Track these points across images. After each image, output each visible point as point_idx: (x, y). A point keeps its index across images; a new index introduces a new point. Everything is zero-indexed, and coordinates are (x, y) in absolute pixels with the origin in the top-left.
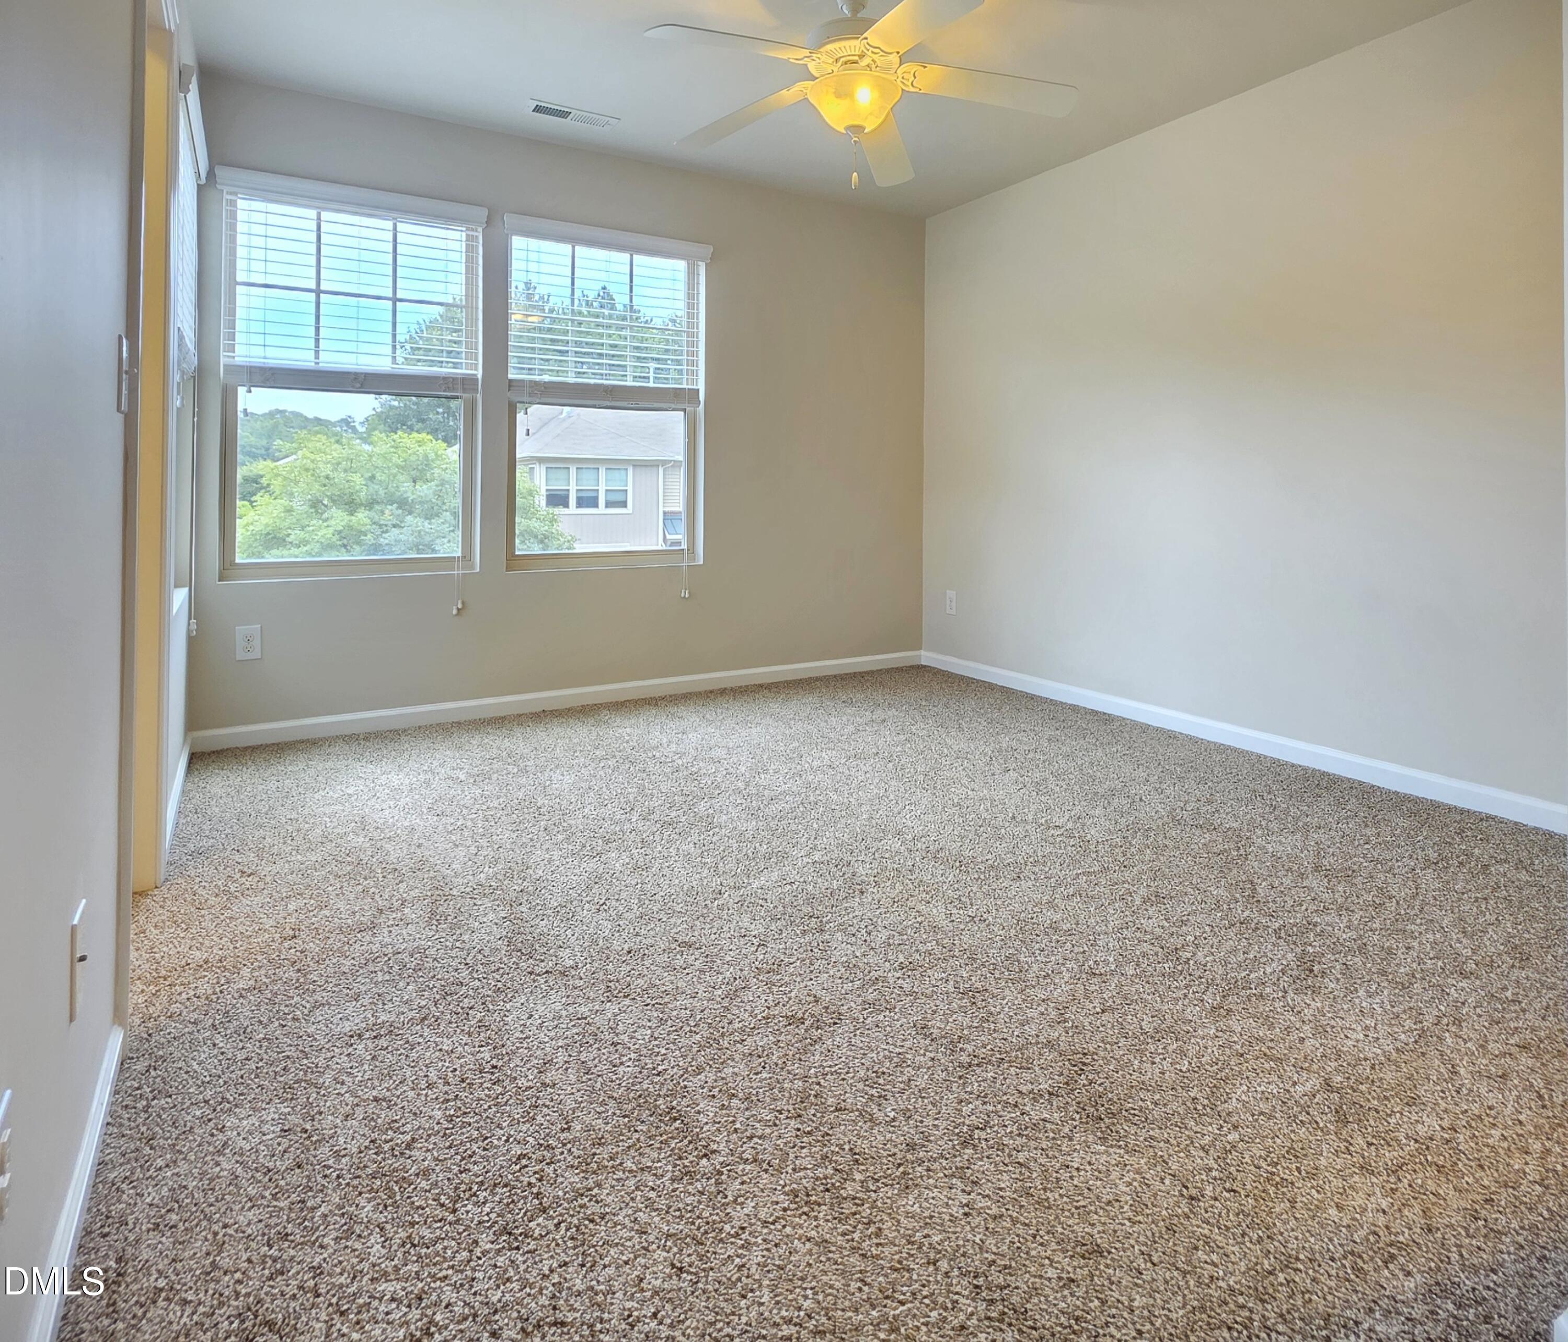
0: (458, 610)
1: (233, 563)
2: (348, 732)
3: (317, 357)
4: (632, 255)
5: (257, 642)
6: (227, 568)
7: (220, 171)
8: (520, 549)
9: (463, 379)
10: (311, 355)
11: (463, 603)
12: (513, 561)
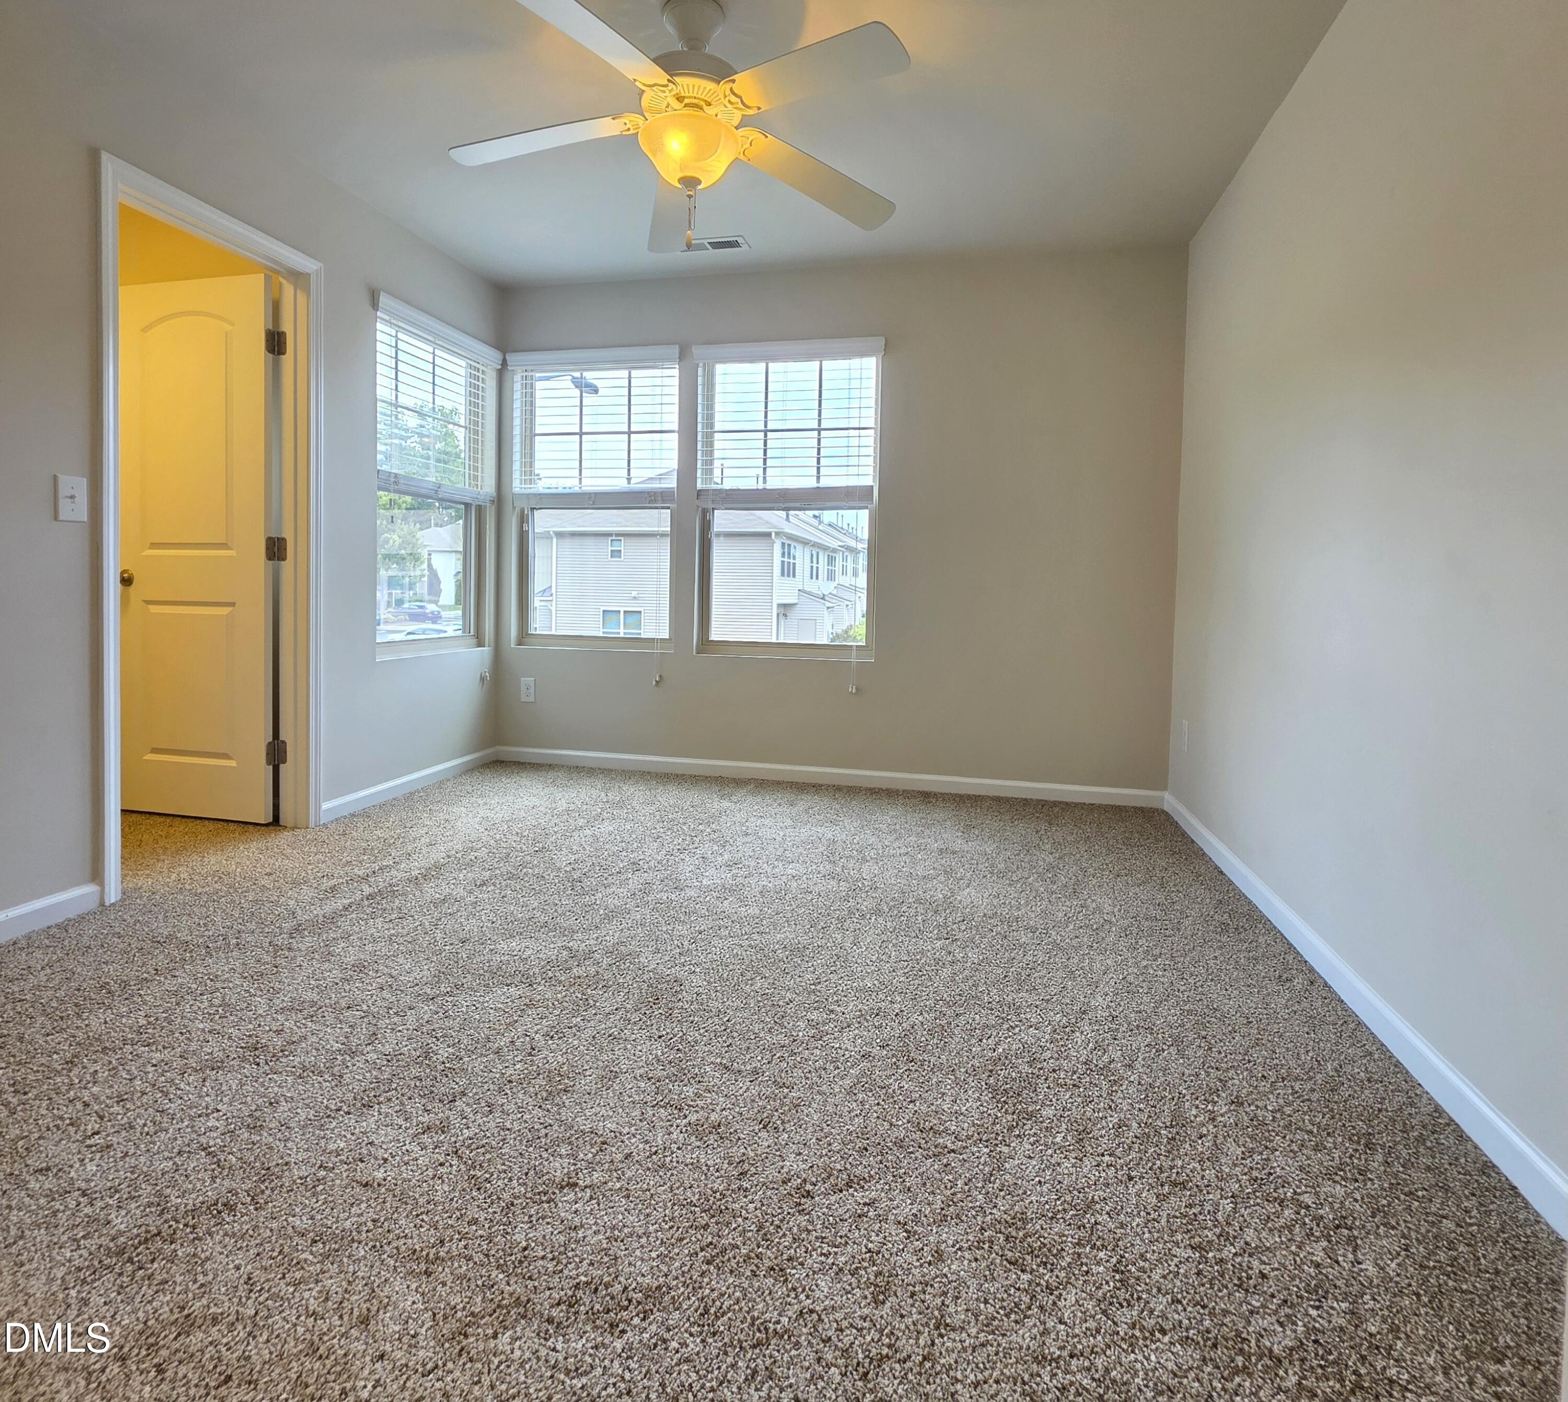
0: (657, 682)
1: (527, 634)
2: (607, 767)
3: (580, 483)
4: (821, 362)
5: (532, 691)
6: (524, 635)
7: (510, 357)
8: (714, 636)
9: (662, 492)
10: (576, 481)
11: (661, 676)
12: (706, 644)
